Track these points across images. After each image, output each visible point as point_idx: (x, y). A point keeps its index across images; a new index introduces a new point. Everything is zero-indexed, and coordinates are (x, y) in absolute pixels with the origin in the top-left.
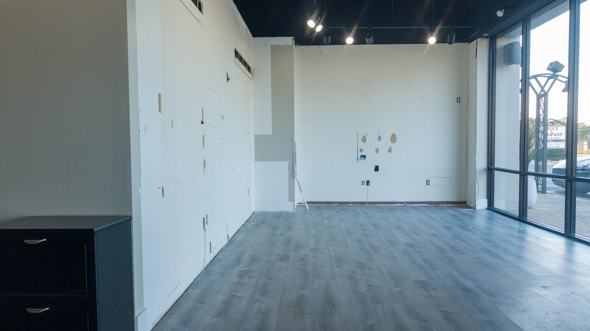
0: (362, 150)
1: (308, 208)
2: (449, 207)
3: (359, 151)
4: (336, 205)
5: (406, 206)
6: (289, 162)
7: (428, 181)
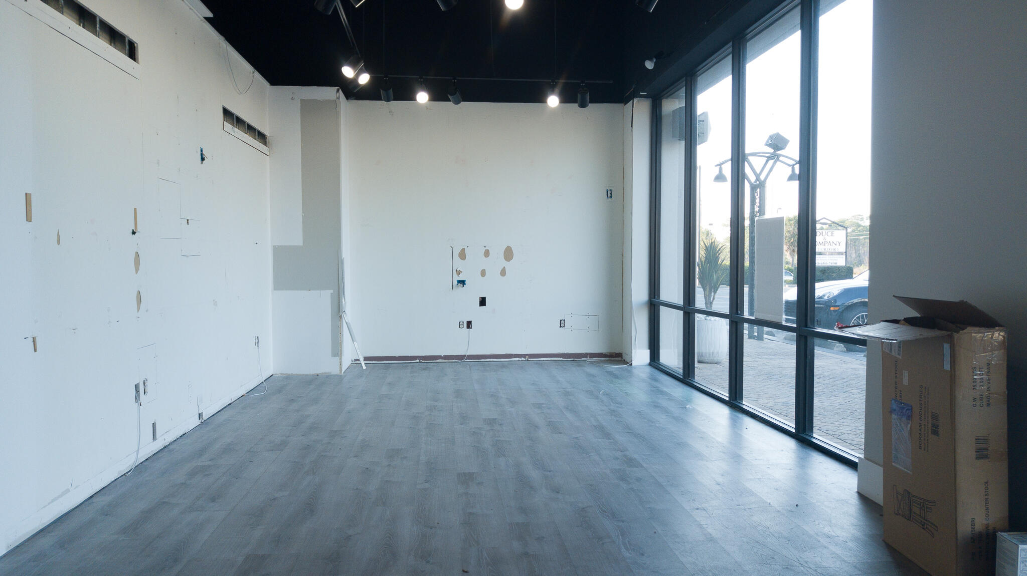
0: (459, 272)
1: (364, 367)
2: (593, 363)
3: (454, 273)
4: (418, 361)
5: (528, 360)
6: (332, 291)
7: (562, 322)
